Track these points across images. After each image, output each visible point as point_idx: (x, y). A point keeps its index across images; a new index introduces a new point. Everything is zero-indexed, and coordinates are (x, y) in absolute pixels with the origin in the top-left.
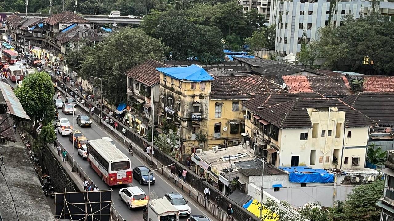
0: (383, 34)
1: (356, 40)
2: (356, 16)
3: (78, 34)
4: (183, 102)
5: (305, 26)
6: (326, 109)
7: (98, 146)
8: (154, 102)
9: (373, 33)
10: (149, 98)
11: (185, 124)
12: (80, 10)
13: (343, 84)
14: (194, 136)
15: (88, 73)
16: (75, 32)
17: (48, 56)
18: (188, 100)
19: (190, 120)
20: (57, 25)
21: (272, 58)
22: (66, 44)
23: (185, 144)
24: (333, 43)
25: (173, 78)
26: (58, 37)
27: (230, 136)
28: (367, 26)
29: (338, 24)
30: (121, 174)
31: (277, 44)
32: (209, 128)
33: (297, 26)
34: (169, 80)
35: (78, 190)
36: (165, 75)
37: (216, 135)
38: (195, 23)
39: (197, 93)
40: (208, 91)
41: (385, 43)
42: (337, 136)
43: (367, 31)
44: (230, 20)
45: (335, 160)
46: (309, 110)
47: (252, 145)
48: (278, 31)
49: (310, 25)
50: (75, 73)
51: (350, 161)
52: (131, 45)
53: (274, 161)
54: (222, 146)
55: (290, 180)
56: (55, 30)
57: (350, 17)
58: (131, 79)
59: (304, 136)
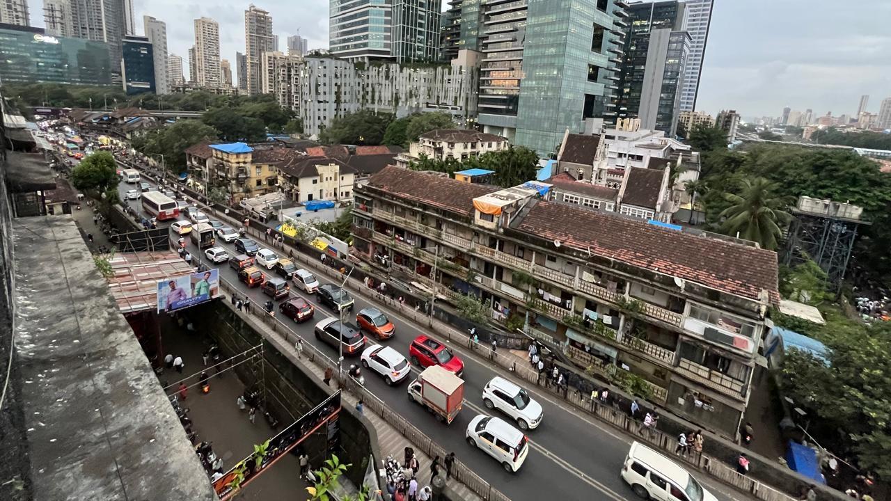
0: (369, 123)
1: (353, 126)
2: (353, 112)
3: (142, 124)
4: (231, 167)
5: (322, 118)
6: (327, 165)
7: (150, 196)
8: (209, 169)
9: (363, 122)
10: (205, 167)
11: (234, 182)
12: (144, 106)
13: (345, 152)
14: (241, 190)
15: (152, 152)
16: (140, 123)
17: (115, 142)
18: (235, 165)
19: (237, 179)
20: (122, 118)
21: (302, 138)
22: (131, 132)
23: (235, 195)
24: (340, 128)
25: (222, 152)
26: (124, 127)
27: (268, 187)
28: (359, 118)
29: (342, 117)
30: (169, 212)
31: (305, 129)
32: (253, 183)
33: (317, 118)
34: (219, 153)
35: (139, 230)
36: (216, 150)
37: (258, 187)
38: (244, 116)
39: (241, 160)
40: (249, 159)
41: (370, 128)
42: (335, 180)
43: (360, 121)
44: (271, 114)
45: (335, 194)
46: (317, 166)
47: (283, 191)
48: (305, 121)
49: (325, 117)
50: (141, 154)
51: (344, 194)
52: (188, 130)
53: (297, 199)
54: (263, 194)
55: (307, 209)
56: (120, 122)
57: (349, 112)
58: (190, 155)
59: (315, 182)
